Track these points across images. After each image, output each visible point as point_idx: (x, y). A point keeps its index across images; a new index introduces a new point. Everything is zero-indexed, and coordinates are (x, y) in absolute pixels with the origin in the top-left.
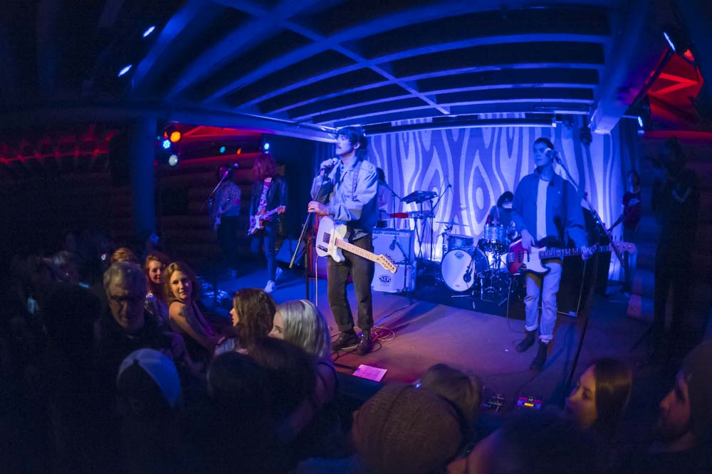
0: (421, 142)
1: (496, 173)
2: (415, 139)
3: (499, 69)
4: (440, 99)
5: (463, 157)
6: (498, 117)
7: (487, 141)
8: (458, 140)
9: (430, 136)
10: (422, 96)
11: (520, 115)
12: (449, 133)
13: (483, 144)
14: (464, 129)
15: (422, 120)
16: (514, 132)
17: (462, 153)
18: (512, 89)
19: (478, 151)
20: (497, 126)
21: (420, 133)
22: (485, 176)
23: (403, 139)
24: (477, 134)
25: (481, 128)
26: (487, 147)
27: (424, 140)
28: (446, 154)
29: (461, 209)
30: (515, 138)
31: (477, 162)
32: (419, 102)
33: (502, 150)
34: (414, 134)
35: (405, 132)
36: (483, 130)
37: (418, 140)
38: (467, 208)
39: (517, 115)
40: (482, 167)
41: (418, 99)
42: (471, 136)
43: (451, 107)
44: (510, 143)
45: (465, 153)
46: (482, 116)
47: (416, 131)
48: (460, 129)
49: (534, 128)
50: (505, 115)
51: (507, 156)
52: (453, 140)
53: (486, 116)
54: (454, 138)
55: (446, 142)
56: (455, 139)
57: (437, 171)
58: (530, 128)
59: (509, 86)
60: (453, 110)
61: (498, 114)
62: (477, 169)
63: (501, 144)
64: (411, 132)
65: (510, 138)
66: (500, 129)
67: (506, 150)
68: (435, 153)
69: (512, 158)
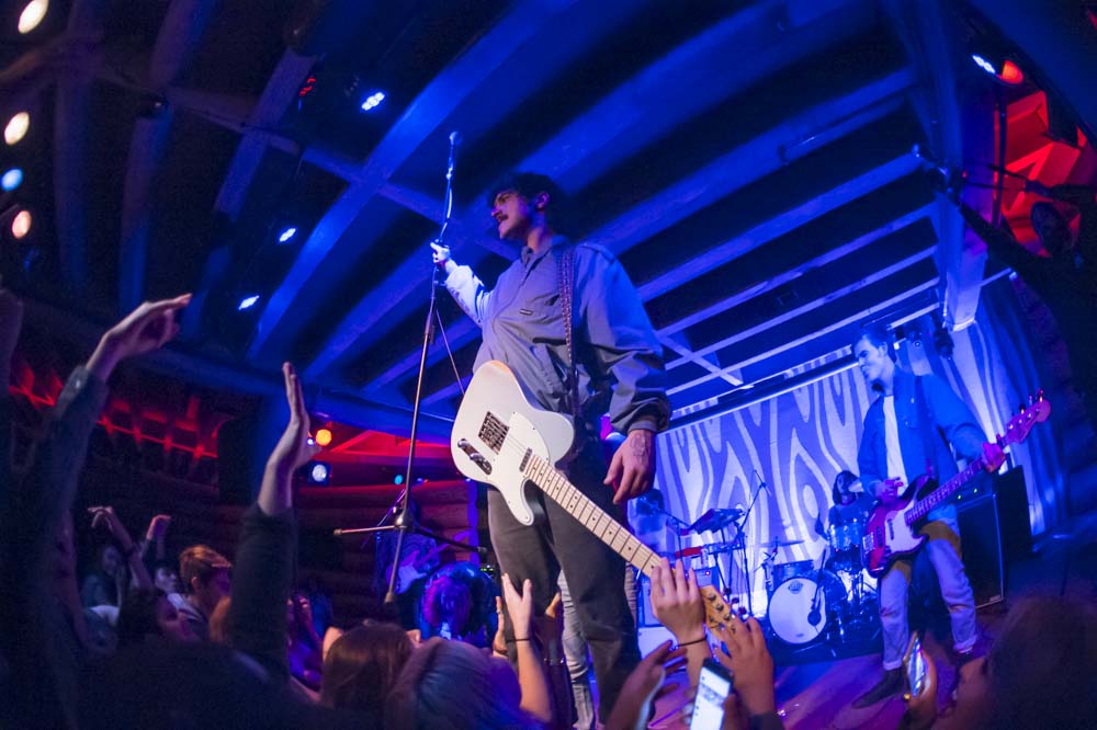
0: (707, 440)
1: (827, 455)
2: (696, 437)
3: (799, 274)
4: (725, 359)
5: (774, 447)
6: (813, 367)
7: (805, 411)
8: (762, 422)
9: (718, 426)
10: (698, 358)
11: (844, 352)
12: (746, 414)
13: (801, 417)
14: (768, 401)
15: (702, 405)
16: (840, 379)
17: (771, 441)
18: (825, 305)
19: (794, 430)
20: (815, 381)
21: (702, 425)
22: (811, 464)
23: (679, 443)
24: (788, 404)
25: (791, 393)
26: (806, 420)
27: (709, 437)
28: (747, 451)
29: (783, 528)
30: (844, 390)
31: (796, 447)
32: (695, 371)
33: (829, 417)
34: (693, 428)
35: (679, 429)
36: (797, 395)
37: (701, 438)
38: (794, 523)
39: (839, 354)
40: (805, 452)
41: (692, 364)
42: (780, 411)
43: (742, 370)
44: (839, 402)
45: (776, 440)
46: (789, 373)
47: (696, 424)
48: (763, 403)
50: (822, 360)
51: (839, 423)
52: (754, 425)
53: (795, 371)
54: (755, 420)
55: (744, 431)
56: (757, 422)
57: (737, 480)
59: (819, 302)
60: (747, 375)
61: (812, 361)
62: (799, 459)
63: (827, 408)
64: (688, 427)
65: (839, 393)
66: (820, 383)
67: (836, 414)
68: (731, 451)
69: (846, 424)
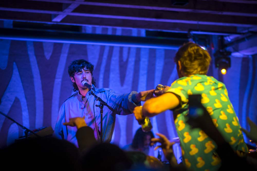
6: (110, 33)
8: (51, 57)
9: (8, 47)
11: (139, 32)
12: (39, 48)
16: (129, 53)
17: (57, 76)
20: (108, 45)
24: (79, 53)
25: (85, 45)
28: (32, 77)
30: (130, 60)
39: (135, 32)
42: (71, 53)
44: (123, 66)
45: (61, 77)
46: (89, 29)
48: (56, 44)
49: (155, 50)
50: (119, 31)
51: (119, 84)
52: (44, 56)
53: (94, 29)
54: (46, 54)
55: (33, 60)
56: (48, 55)
57: (17, 101)
58: (150, 49)
61: (110, 28)
63: (112, 67)
65: (125, 60)
66: (112, 48)
67: (118, 75)
68: (16, 73)
69: (125, 87)
